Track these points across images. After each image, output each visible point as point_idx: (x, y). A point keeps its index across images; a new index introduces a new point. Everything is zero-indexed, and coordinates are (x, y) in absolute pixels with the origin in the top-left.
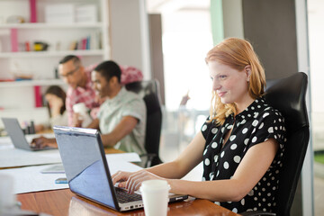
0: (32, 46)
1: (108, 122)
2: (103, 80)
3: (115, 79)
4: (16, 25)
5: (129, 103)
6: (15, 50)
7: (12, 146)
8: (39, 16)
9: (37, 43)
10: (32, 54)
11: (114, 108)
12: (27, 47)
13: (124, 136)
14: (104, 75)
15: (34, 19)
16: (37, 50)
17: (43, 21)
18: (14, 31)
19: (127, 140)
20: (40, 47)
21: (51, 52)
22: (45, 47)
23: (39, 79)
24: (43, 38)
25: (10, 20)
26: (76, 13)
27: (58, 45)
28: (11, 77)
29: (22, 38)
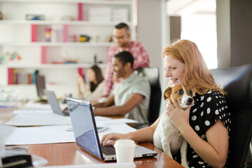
0: (79, 38)
1: (120, 97)
2: (120, 64)
3: (129, 64)
4: (67, 22)
5: (138, 83)
6: (65, 40)
7: (51, 111)
8: (84, 16)
9: (82, 36)
10: (78, 44)
11: (126, 87)
12: (75, 39)
13: (133, 108)
14: (121, 60)
15: (80, 18)
16: (82, 41)
17: (87, 20)
18: (66, 27)
19: (135, 111)
20: (84, 39)
21: (92, 43)
22: (88, 39)
23: (83, 63)
24: (87, 32)
25: (63, 19)
26: (112, 14)
27: (98, 38)
28: (61, 60)
29: (71, 32)
